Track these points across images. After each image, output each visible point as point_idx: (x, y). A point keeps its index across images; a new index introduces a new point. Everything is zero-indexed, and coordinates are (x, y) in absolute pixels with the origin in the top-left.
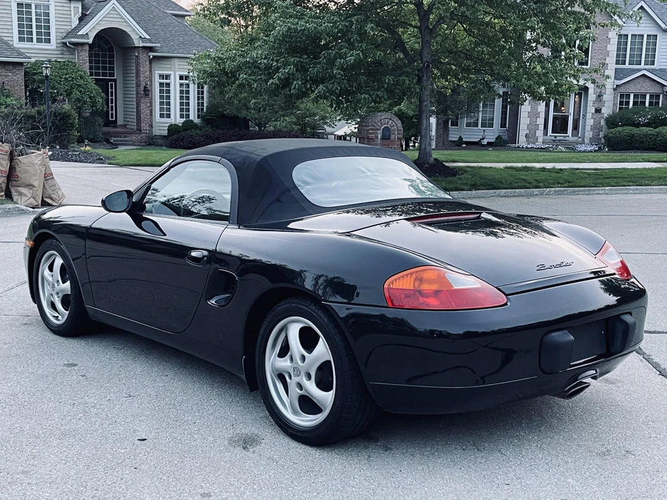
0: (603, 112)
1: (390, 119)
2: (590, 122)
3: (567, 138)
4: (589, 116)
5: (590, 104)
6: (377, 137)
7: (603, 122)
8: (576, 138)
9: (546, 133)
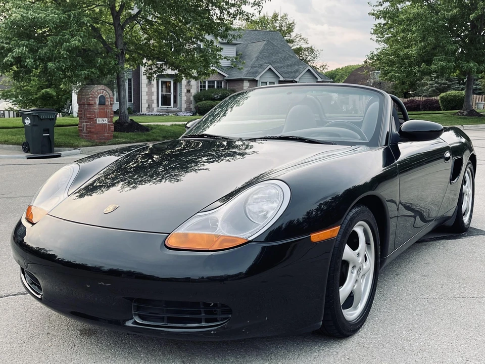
0: (191, 91)
1: (104, 90)
2: (184, 98)
3: (170, 109)
4: (183, 94)
5: (183, 87)
6: (96, 103)
7: (192, 98)
8: (176, 108)
9: (158, 106)
